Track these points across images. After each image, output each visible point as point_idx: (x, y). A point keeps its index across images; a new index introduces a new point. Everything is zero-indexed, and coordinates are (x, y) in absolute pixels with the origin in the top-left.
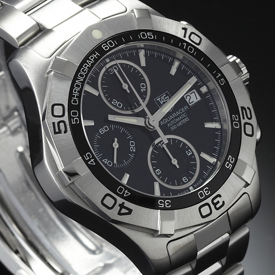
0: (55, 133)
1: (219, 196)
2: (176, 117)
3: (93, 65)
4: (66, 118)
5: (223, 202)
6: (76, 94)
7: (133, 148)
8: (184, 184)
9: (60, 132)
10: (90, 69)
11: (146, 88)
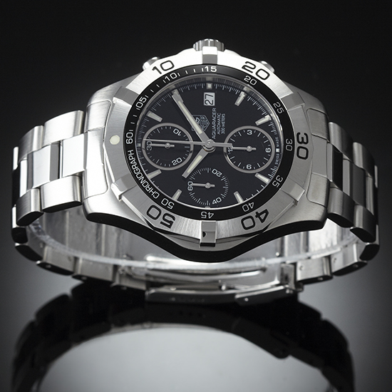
0: (169, 227)
1: (298, 134)
2: (216, 123)
3: (137, 161)
4: (164, 211)
5: (305, 134)
6: (151, 190)
7: (218, 174)
8: (270, 153)
9: (171, 223)
10: (138, 165)
11: (180, 130)
